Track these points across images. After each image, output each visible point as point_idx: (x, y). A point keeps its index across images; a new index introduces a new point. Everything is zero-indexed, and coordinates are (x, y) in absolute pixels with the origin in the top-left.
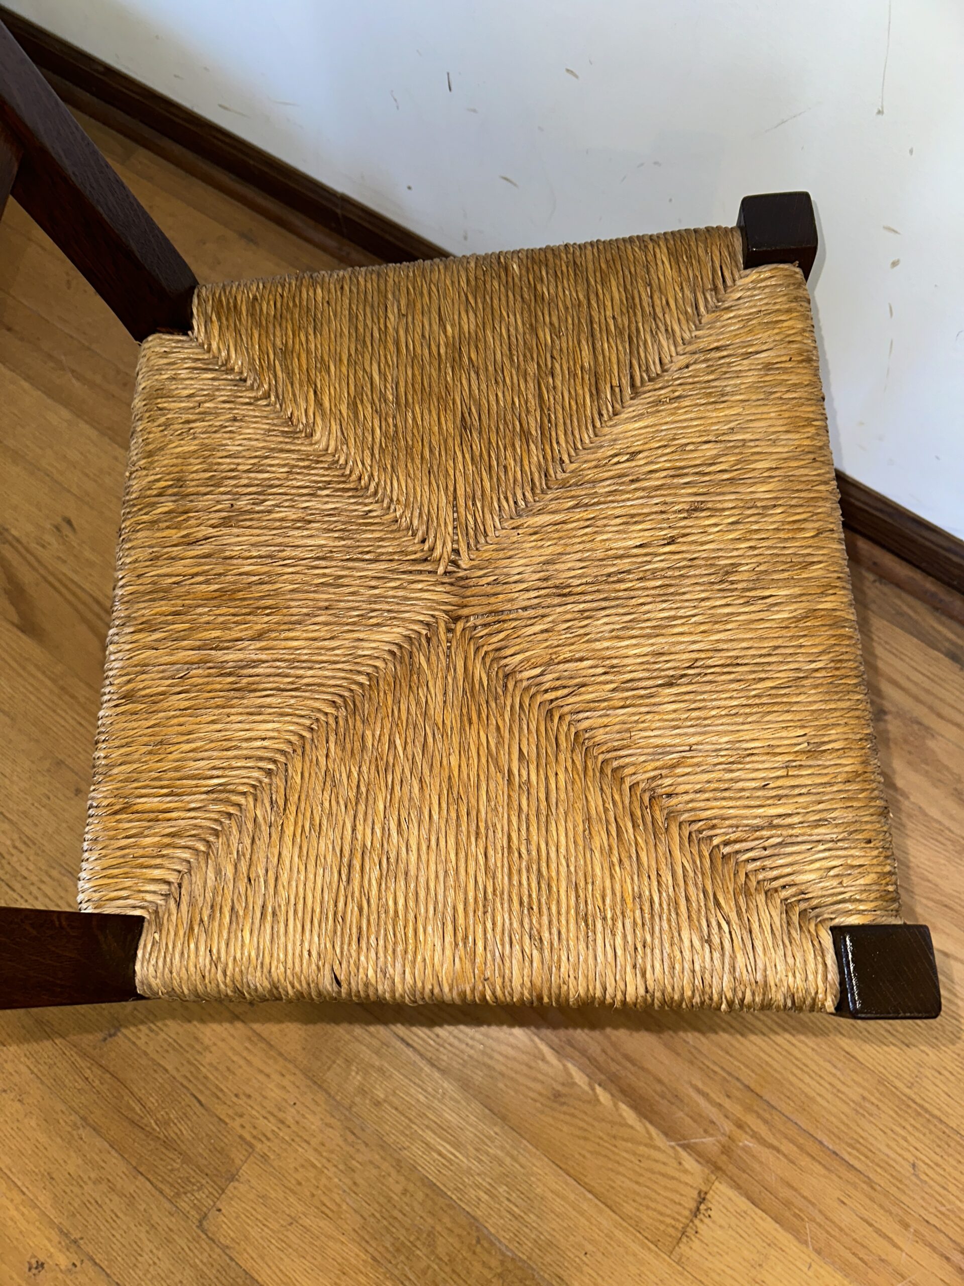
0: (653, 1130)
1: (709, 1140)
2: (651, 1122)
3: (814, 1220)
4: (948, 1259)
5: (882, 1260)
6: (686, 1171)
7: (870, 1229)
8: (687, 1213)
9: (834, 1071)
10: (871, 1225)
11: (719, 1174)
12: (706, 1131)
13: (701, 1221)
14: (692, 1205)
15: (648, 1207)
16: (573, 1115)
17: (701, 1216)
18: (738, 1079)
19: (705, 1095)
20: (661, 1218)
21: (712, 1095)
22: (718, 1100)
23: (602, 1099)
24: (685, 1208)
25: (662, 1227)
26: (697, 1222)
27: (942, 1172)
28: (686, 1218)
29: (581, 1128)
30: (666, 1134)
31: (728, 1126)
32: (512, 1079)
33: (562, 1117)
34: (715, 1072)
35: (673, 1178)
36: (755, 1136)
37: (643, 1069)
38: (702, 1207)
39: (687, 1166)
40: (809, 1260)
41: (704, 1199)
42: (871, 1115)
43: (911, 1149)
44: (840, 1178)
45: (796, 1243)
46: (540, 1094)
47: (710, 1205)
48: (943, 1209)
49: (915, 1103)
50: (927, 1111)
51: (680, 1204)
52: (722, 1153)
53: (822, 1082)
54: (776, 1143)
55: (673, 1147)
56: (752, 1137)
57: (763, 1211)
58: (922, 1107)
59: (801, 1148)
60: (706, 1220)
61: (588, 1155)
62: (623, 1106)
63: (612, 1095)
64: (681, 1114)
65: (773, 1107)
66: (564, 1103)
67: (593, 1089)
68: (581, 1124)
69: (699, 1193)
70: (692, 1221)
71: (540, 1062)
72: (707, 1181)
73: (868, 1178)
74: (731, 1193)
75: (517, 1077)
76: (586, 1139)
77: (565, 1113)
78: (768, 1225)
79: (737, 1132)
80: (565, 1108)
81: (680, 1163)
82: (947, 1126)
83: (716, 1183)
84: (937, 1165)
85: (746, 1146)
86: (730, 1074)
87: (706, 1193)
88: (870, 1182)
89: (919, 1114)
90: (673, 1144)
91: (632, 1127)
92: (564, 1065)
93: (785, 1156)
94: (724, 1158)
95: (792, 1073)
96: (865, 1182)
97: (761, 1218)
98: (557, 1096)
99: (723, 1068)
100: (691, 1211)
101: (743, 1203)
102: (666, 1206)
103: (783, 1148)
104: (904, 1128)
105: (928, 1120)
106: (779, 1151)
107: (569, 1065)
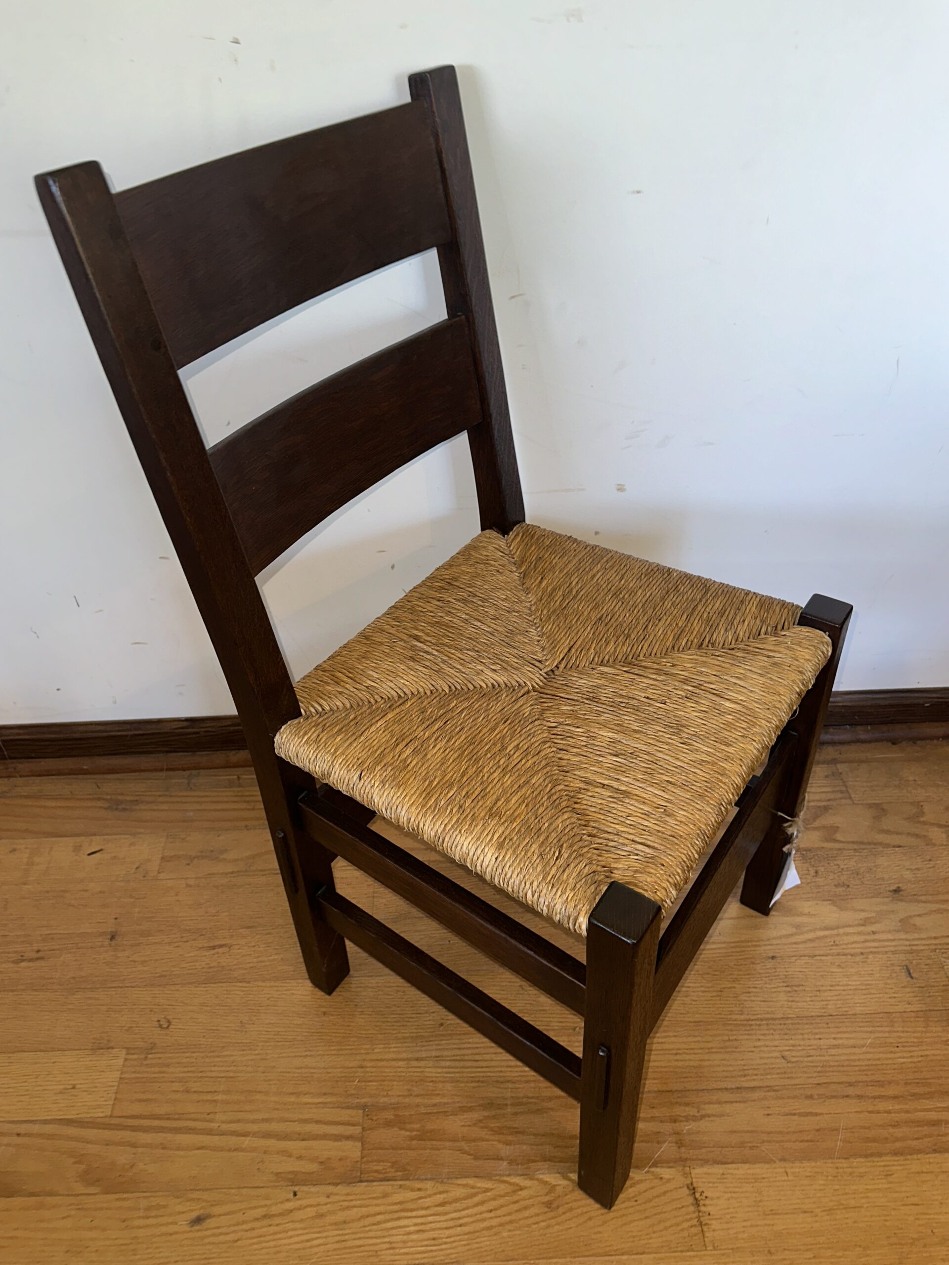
1: (665, 1146)
3: (763, 1142)
4: (847, 1096)
5: (818, 1130)
6: (669, 1180)
7: (796, 1117)
8: (692, 1208)
9: (697, 1039)
10: (794, 1114)
11: (688, 1163)
12: (658, 1143)
13: (704, 1205)
14: (691, 1200)
15: (666, 1228)
16: (571, 1209)
17: (701, 1203)
18: (649, 1092)
20: (680, 1228)
21: (644, 1115)
22: (649, 1116)
24: (688, 1206)
25: (685, 1234)
26: (702, 1208)
27: (799, 1048)
28: (694, 1212)
29: (582, 1214)
30: (637, 1167)
31: (667, 1127)
32: (511, 1222)
33: (564, 1217)
35: (665, 1193)
36: (688, 1119)
38: (697, 1195)
39: (667, 1176)
40: (783, 1170)
41: (694, 1189)
42: (736, 1048)
43: (773, 1048)
44: (754, 1100)
45: (767, 1166)
46: (537, 1215)
47: (701, 1190)
48: (819, 1069)
49: (752, 1020)
50: (762, 1020)
51: (683, 1207)
52: (679, 1147)
53: (696, 1051)
54: (702, 1112)
55: (648, 1172)
56: (687, 1121)
57: (732, 1163)
58: (758, 1020)
59: (719, 1102)
60: (707, 1202)
61: (600, 1229)
65: (682, 1091)
66: (558, 1207)
68: (579, 1211)
69: (688, 1188)
70: (699, 1212)
71: (520, 1193)
72: (686, 1175)
73: (768, 1086)
74: (705, 1169)
75: (513, 1217)
76: (590, 1219)
77: (564, 1213)
78: (743, 1170)
79: (677, 1126)
80: (561, 1210)
81: (661, 1178)
82: (779, 1019)
83: (692, 1171)
84: (793, 1046)
85: (689, 1130)
87: (692, 1184)
88: (770, 1088)
89: (760, 1025)
90: (646, 1170)
92: (538, 1180)
93: (713, 1116)
94: (683, 1149)
96: (768, 1091)
97: (735, 1169)
98: (548, 1205)
100: (693, 1205)
101: (717, 1170)
102: (675, 1217)
103: (709, 1112)
104: (759, 1040)
105: (767, 1024)
106: (709, 1116)
107: (541, 1176)
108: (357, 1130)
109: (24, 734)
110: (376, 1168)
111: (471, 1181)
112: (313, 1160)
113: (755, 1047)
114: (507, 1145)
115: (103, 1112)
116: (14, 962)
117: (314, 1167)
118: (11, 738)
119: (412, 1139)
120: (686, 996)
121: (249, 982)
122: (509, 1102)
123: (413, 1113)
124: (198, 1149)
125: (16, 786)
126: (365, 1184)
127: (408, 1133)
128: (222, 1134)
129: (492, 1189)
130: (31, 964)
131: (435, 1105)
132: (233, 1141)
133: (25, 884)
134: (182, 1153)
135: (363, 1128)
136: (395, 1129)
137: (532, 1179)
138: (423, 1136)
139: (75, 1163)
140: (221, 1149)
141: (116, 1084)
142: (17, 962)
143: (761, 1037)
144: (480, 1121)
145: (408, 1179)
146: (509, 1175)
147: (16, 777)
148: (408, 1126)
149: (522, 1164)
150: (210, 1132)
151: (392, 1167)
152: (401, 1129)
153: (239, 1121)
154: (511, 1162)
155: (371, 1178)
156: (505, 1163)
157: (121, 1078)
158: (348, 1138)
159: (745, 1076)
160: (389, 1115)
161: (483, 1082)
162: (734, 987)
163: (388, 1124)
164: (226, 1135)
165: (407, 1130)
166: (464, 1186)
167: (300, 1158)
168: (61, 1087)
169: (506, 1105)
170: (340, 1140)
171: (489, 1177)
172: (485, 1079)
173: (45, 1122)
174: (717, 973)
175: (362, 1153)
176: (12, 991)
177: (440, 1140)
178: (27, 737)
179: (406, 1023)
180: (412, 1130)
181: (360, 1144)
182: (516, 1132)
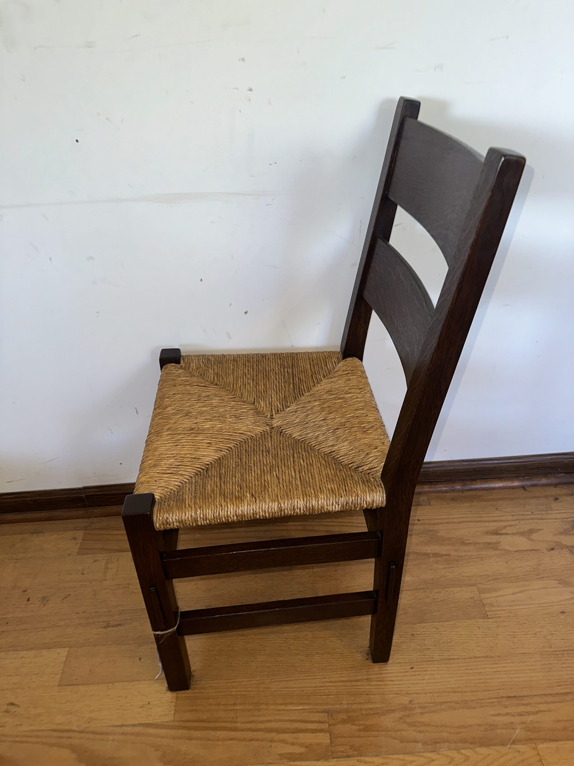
0: (497, 748)
1: (518, 731)
2: (494, 745)
6: (524, 753)
9: (525, 664)
11: (535, 741)
12: (513, 729)
18: (502, 697)
19: (498, 715)
21: (501, 712)
22: (505, 712)
23: (469, 754)
30: (503, 745)
31: (518, 719)
34: (493, 702)
35: (523, 760)
36: (529, 713)
37: (469, 726)
39: (522, 750)
42: (551, 669)
44: (567, 701)
47: (545, 758)
49: (558, 651)
50: (563, 651)
52: (527, 732)
53: (526, 671)
54: (538, 709)
55: (510, 748)
56: (529, 715)
57: (561, 741)
58: (560, 651)
59: (547, 703)
62: (478, 749)
63: (470, 748)
64: (499, 731)
65: (524, 696)
67: (462, 754)
69: (537, 757)
72: (534, 749)
74: (545, 745)
78: (569, 744)
79: (524, 719)
81: (519, 752)
83: (538, 746)
85: (531, 721)
86: (497, 698)
89: (563, 654)
90: (509, 746)
91: (489, 755)
92: (442, 754)
93: (545, 711)
94: (529, 733)
95: (516, 677)
97: (564, 744)
99: (494, 698)
101: (553, 745)
103: (542, 709)
104: (564, 663)
105: (567, 654)
106: (542, 711)
107: (444, 752)
108: (325, 726)
109: (100, 491)
110: (340, 749)
111: (401, 757)
112: (302, 745)
113: (562, 668)
114: (420, 733)
115: (168, 718)
116: (105, 628)
117: (302, 750)
118: (91, 494)
119: (360, 730)
120: (515, 638)
121: (246, 636)
122: (416, 706)
123: (358, 714)
124: (230, 740)
125: (93, 523)
126: (335, 759)
127: (357, 727)
128: (242, 730)
129: (415, 761)
130: (114, 628)
131: (371, 709)
132: (250, 735)
133: (105, 580)
134: (220, 743)
135: (329, 724)
136: (349, 724)
137: (439, 754)
138: (367, 729)
139: (156, 750)
140: (244, 740)
141: (174, 700)
142: (105, 627)
143: (565, 662)
144: (401, 718)
145: (361, 756)
146: (424, 752)
147: (92, 517)
148: (356, 723)
149: (430, 745)
150: (236, 729)
151: (350, 748)
152: (353, 725)
153: (252, 722)
154: (424, 743)
155: (338, 756)
156: (420, 744)
157: (177, 697)
158: (321, 731)
159: (560, 686)
160: (344, 716)
161: (398, 694)
162: (543, 632)
163: (344, 722)
164: (244, 731)
165: (356, 725)
166: (398, 759)
167: (293, 744)
168: (142, 703)
169: (415, 708)
170: (316, 733)
171: (411, 753)
172: (399, 692)
173: (134, 725)
174: (530, 623)
175: (331, 741)
176: (104, 645)
177: (378, 731)
178: (100, 493)
179: (345, 659)
180: (359, 725)
181: (329, 734)
182: (424, 725)
